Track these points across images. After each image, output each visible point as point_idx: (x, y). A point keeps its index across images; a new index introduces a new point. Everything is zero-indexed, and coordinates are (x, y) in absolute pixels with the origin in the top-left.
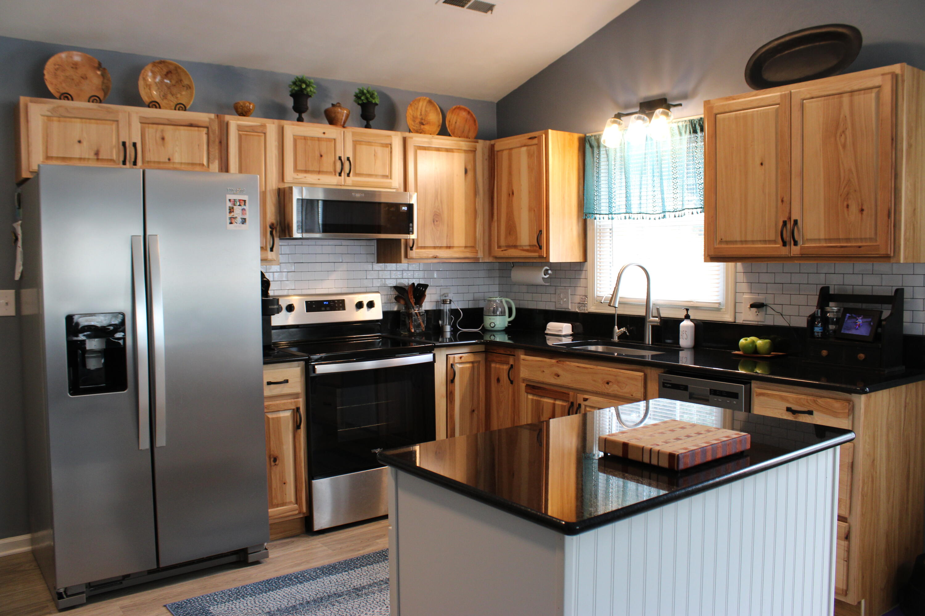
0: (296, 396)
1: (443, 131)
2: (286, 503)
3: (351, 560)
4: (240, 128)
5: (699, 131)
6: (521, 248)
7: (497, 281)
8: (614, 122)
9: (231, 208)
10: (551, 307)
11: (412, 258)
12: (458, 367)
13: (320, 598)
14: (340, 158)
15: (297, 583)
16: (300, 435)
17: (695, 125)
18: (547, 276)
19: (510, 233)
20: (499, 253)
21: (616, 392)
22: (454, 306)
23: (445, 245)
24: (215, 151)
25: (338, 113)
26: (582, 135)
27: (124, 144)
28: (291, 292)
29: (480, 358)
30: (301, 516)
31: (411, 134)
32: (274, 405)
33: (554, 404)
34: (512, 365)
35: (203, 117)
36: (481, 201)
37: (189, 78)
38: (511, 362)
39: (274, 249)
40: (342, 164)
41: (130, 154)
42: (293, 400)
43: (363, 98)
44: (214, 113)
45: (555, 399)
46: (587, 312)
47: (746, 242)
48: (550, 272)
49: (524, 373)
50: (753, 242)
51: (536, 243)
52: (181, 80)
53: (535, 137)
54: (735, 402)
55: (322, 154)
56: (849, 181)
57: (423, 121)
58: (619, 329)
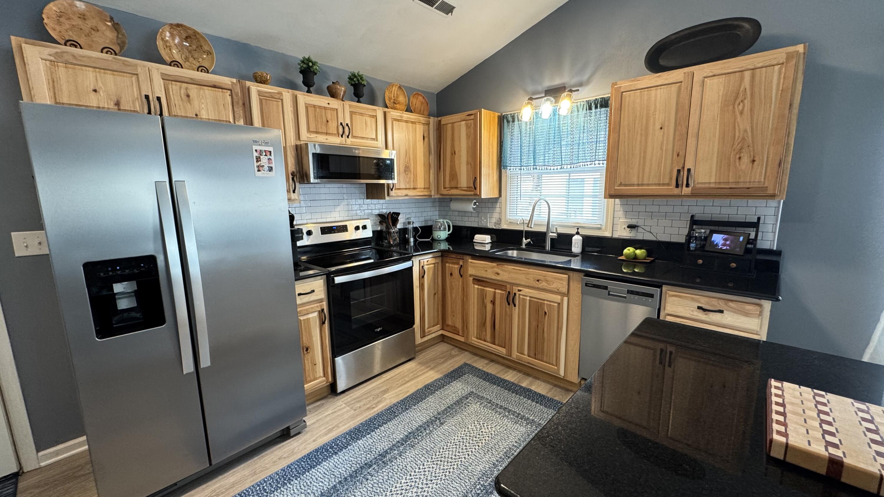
0: (321, 301)
1: (409, 110)
2: (317, 378)
3: (370, 420)
4: (260, 93)
5: (593, 108)
6: (461, 189)
7: (437, 208)
8: (529, 103)
9: (258, 158)
10: (475, 225)
11: (392, 196)
12: (426, 267)
13: (354, 471)
14: (341, 124)
15: (333, 454)
16: (325, 329)
17: (591, 104)
18: (475, 206)
19: (452, 179)
20: (445, 192)
21: (545, 287)
22: (415, 225)
23: (412, 187)
24: (240, 111)
25: (338, 89)
26: (500, 114)
27: (147, 97)
28: (309, 221)
29: (439, 260)
30: (328, 384)
31: (389, 110)
32: (305, 310)
33: (495, 292)
34: (461, 266)
35: (226, 81)
36: (433, 158)
37: (209, 45)
38: (461, 263)
39: (296, 191)
40: (343, 128)
41: (155, 108)
42: (318, 304)
43: (355, 79)
44: (236, 79)
45: (495, 289)
46: (501, 228)
47: (642, 185)
48: (477, 204)
49: (471, 271)
50: (648, 185)
51: (472, 185)
52: (201, 46)
53: (472, 114)
54: (650, 300)
55: (328, 120)
56: (744, 139)
57: (395, 101)
58: (526, 240)
